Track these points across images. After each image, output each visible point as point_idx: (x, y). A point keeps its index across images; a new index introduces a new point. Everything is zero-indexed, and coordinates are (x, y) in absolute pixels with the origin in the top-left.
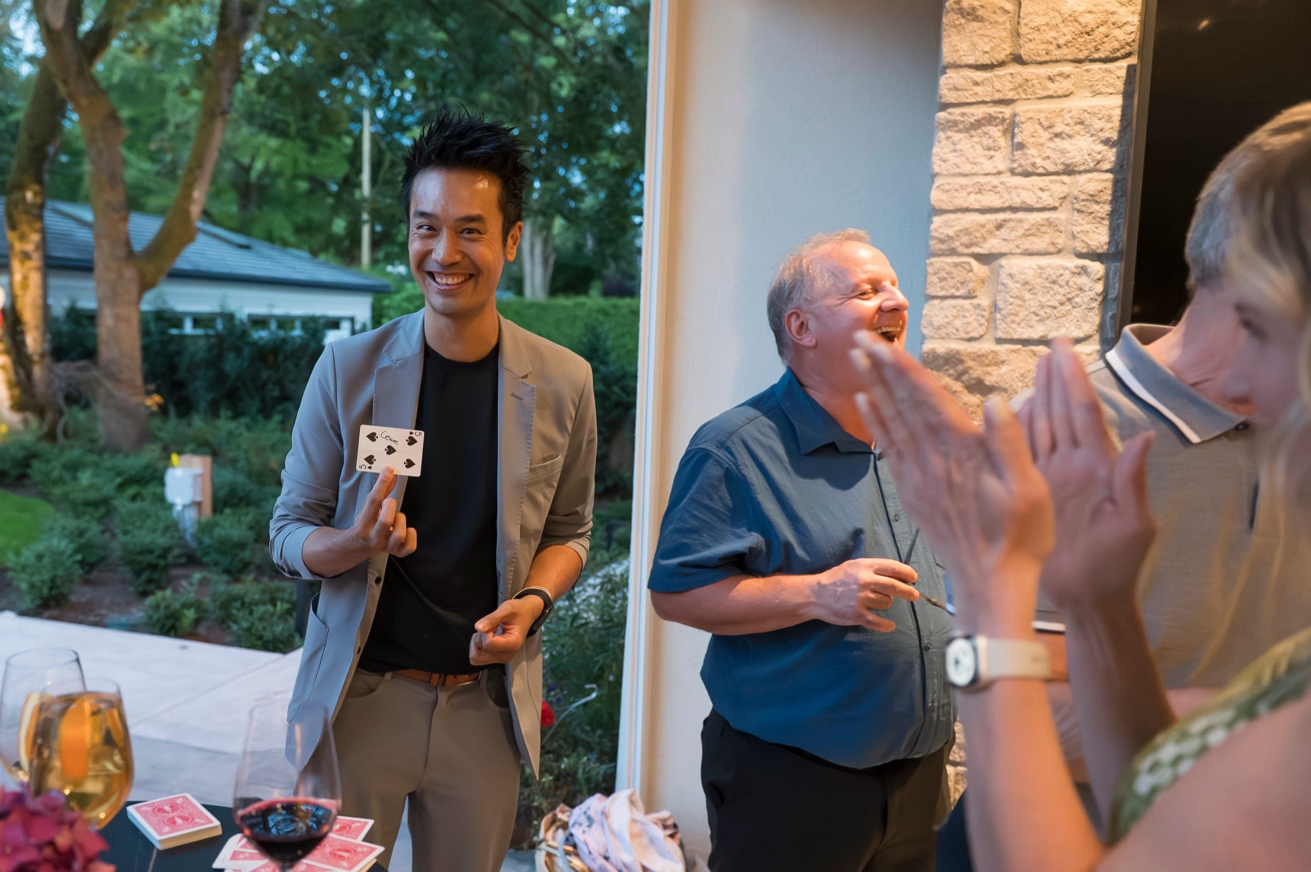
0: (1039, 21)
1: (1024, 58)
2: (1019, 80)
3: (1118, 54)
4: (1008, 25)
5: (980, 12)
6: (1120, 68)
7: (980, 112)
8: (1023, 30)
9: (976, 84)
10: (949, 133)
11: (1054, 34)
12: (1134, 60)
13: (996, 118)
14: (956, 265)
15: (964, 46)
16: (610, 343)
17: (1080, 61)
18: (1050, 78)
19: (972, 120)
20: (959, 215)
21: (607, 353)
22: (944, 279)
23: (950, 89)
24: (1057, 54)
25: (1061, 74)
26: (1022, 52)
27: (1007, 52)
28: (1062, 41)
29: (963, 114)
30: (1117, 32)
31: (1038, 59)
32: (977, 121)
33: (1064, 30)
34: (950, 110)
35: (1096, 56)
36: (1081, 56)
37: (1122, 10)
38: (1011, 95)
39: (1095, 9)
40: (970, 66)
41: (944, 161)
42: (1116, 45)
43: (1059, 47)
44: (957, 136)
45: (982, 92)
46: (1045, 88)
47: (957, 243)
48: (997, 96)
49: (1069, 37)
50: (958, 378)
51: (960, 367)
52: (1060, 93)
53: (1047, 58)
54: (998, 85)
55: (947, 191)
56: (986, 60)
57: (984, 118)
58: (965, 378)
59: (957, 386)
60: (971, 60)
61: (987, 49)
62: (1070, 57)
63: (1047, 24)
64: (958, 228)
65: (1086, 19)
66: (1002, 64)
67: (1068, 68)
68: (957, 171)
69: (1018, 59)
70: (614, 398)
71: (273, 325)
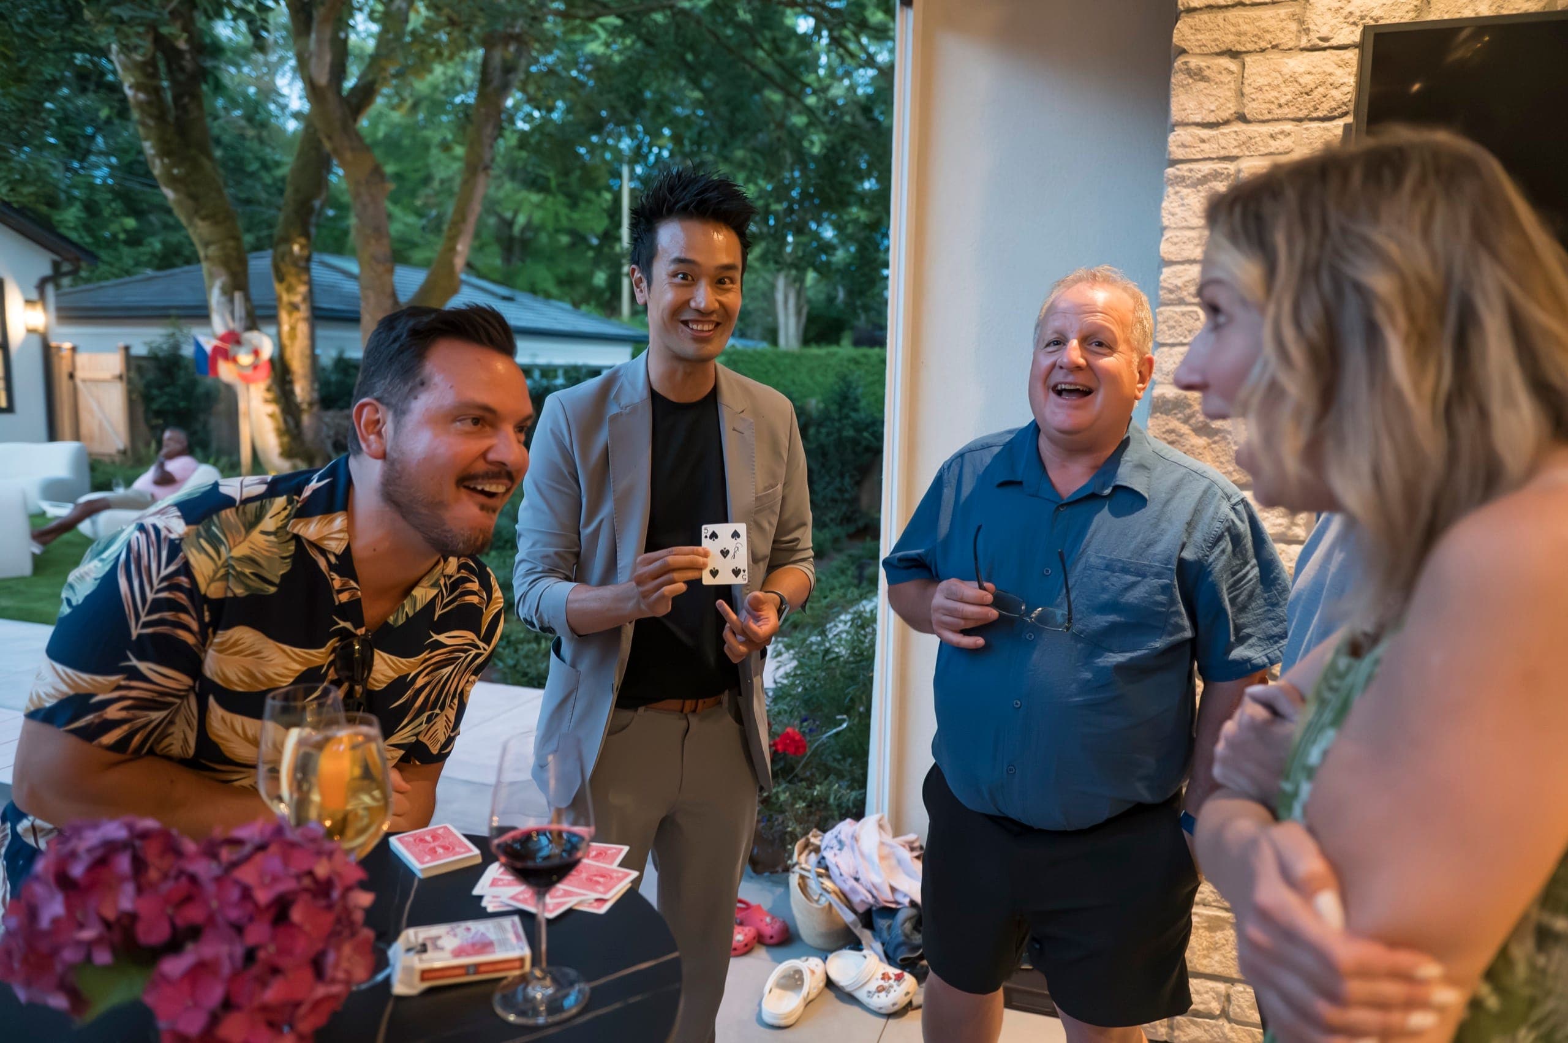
0: (1261, 81)
1: (1248, 116)
2: (1243, 138)
3: (1336, 113)
4: (1232, 85)
5: (1207, 73)
6: (1337, 127)
7: (1206, 168)
8: (1247, 90)
9: (1203, 141)
10: (1178, 188)
11: (1276, 94)
12: (1349, 119)
13: (1222, 174)
14: (1183, 314)
15: (1191, 105)
16: (860, 391)
17: (1300, 120)
18: (1272, 136)
19: (1199, 176)
20: (1187, 266)
21: (857, 401)
22: (1173, 327)
23: (1179, 146)
24: (1278, 113)
25: (1282, 132)
26: (1246, 111)
27: (1232, 111)
28: (1283, 101)
29: (1191, 170)
30: (1334, 92)
31: (1261, 117)
32: (1204, 177)
33: (1285, 90)
34: (1178, 166)
35: (1315, 115)
36: (1301, 115)
37: (1339, 72)
38: (1235, 152)
39: (1314, 71)
40: (1197, 124)
41: (1173, 215)
42: (1334, 104)
43: (1280, 106)
44: (1185, 191)
45: (1208, 149)
46: (1267, 145)
47: (1185, 293)
48: (1223, 153)
49: (1289, 97)
50: (1186, 421)
51: (1188, 411)
52: (1281, 150)
53: (1270, 117)
54: (1223, 142)
55: (1176, 244)
56: (1212, 119)
57: (1210, 174)
58: (1193, 421)
59: (1185, 429)
60: (1198, 119)
61: (1213, 108)
62: (1290, 116)
63: (1269, 85)
64: (1187, 278)
65: (1306, 80)
66: (1226, 122)
67: (1288, 127)
68: (1184, 224)
69: (1242, 118)
70: (864, 443)
71: (537, 374)
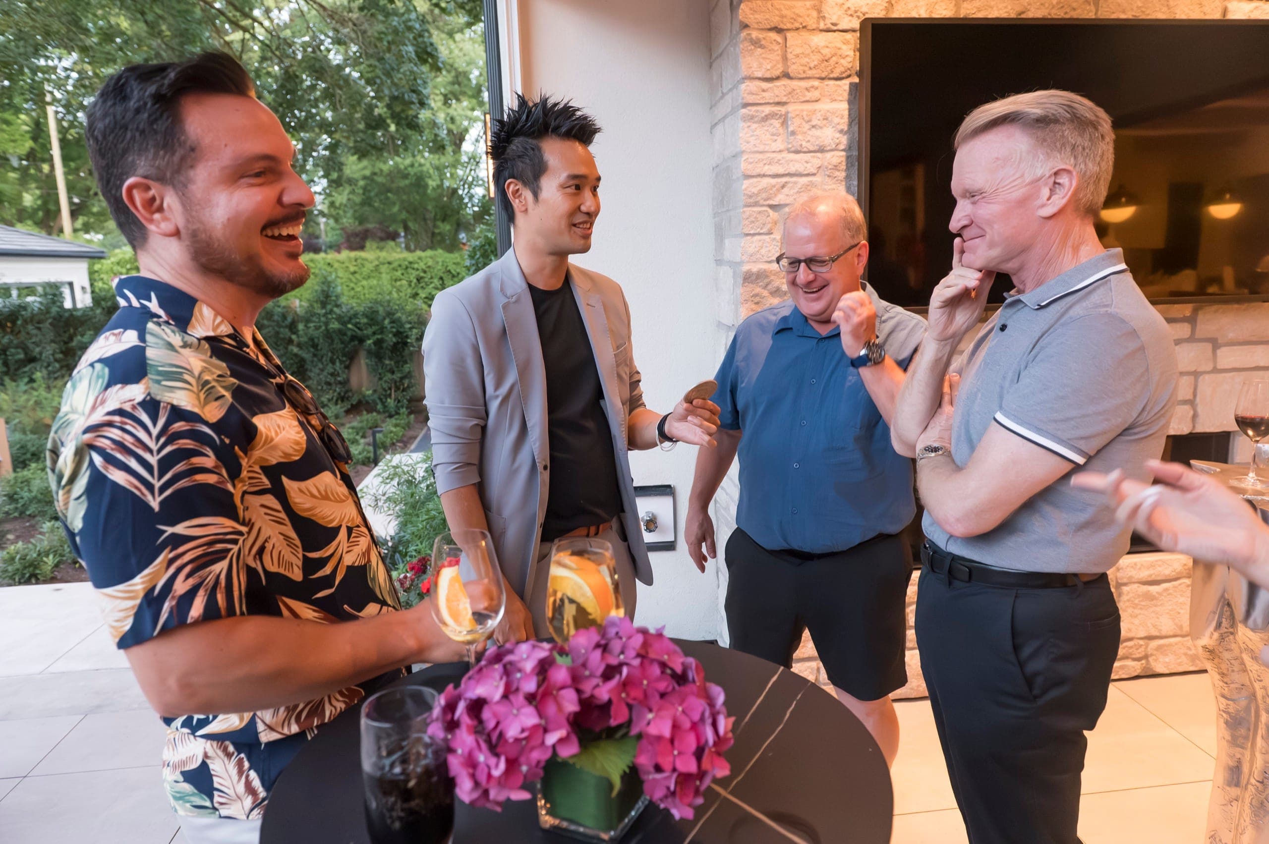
0: (798, 51)
1: (791, 75)
2: (789, 89)
3: (844, 75)
4: (779, 52)
5: (763, 42)
6: (845, 84)
7: (767, 110)
8: (790, 56)
9: (764, 91)
10: (749, 124)
11: (807, 60)
12: (856, 80)
13: (777, 114)
14: (760, 212)
15: (755, 65)
16: (339, 289)
17: (822, 79)
18: (807, 89)
19: (763, 115)
20: (759, 179)
22: (753, 222)
23: (748, 94)
24: (810, 73)
25: (813, 87)
26: (790, 71)
27: (781, 70)
28: (812, 65)
29: (757, 111)
30: (842, 61)
31: (800, 76)
32: (766, 116)
33: (813, 57)
34: (749, 108)
35: (832, 76)
36: (823, 75)
37: (844, 47)
38: (784, 99)
39: (830, 45)
40: (759, 79)
41: (748, 142)
42: (843, 69)
43: (810, 68)
44: (754, 126)
45: (768, 96)
46: (804, 96)
47: (759, 198)
48: (777, 100)
49: (816, 63)
50: (765, 287)
51: (766, 281)
52: (813, 99)
53: (804, 76)
54: (777, 92)
55: (751, 163)
56: (768, 75)
57: (769, 114)
58: (770, 287)
59: (765, 293)
60: (760, 75)
61: (769, 67)
62: (818, 76)
63: (803, 53)
64: (760, 187)
65: (825, 51)
66: (778, 78)
67: (816, 83)
68: (756, 149)
69: (787, 75)
71: (14, 293)
